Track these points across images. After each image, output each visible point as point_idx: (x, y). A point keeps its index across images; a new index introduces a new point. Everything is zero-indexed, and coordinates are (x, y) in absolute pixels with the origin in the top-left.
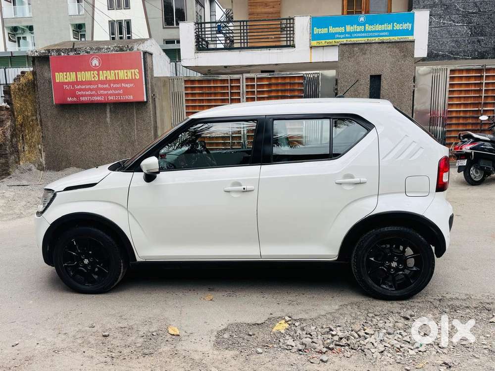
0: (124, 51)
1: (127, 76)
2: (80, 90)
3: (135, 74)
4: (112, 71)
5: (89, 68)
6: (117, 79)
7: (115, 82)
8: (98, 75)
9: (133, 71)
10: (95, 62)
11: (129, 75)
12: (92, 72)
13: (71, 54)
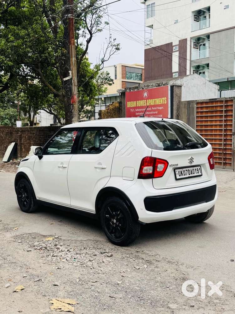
0: (160, 86)
1: (160, 102)
2: (138, 112)
3: (164, 101)
4: (153, 100)
5: (142, 99)
6: (155, 104)
7: (154, 106)
8: (146, 102)
9: (163, 98)
10: (145, 94)
11: (161, 101)
12: (144, 101)
13: (136, 90)
